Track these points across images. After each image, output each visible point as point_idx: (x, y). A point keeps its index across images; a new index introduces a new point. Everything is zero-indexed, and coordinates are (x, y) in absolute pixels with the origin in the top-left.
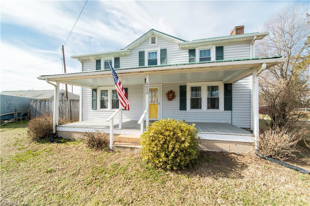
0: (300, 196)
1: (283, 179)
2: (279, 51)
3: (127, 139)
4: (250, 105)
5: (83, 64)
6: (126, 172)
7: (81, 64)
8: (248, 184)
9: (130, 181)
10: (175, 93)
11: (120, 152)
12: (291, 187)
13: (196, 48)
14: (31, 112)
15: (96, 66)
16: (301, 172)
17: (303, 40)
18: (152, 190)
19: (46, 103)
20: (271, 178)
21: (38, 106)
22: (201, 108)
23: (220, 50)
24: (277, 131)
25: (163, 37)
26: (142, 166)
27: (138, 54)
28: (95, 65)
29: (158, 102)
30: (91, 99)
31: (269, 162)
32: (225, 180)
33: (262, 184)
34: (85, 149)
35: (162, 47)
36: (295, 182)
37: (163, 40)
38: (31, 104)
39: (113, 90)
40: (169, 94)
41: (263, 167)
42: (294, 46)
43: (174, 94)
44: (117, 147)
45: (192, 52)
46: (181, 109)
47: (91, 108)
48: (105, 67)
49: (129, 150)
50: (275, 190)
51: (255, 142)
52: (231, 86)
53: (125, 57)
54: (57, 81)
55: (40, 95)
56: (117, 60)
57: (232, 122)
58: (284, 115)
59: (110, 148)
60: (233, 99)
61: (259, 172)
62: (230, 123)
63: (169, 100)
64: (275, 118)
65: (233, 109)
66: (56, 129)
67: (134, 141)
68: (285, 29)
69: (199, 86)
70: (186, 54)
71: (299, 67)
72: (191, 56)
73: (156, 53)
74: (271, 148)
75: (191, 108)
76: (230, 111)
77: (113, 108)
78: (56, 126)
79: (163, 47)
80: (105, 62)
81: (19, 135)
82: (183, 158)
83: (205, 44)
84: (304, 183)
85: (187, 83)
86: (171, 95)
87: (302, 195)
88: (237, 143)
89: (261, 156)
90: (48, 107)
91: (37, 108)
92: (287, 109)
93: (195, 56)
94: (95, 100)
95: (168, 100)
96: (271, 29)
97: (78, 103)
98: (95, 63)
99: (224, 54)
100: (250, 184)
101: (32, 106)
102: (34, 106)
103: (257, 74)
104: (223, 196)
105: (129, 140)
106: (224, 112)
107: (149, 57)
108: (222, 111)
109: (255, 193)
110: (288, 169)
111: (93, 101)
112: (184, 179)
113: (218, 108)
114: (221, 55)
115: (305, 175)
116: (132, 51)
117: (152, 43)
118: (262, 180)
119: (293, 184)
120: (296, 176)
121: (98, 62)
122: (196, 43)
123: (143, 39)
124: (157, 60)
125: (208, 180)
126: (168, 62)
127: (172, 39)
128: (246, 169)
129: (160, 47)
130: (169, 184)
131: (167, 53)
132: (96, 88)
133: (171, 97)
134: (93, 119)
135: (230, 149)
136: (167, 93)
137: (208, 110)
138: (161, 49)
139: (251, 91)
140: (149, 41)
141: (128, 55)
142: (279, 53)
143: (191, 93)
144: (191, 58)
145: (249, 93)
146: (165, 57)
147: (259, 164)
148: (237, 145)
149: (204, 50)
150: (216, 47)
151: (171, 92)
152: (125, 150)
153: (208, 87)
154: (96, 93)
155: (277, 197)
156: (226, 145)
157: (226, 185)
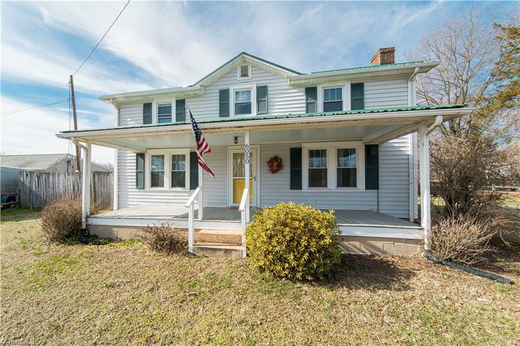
0: (501, 312)
1: (473, 291)
2: (447, 86)
3: (215, 237)
4: (409, 180)
5: (119, 111)
6: (232, 285)
7: (117, 111)
8: (423, 298)
9: (244, 296)
10: (283, 160)
11: (207, 257)
12: (486, 300)
13: (318, 86)
14: (22, 194)
15: (144, 113)
16: (498, 282)
17: (487, 68)
18: (284, 307)
19: (48, 177)
20: (455, 290)
21: (34, 184)
22: (326, 186)
23: (357, 89)
24: (459, 221)
25: (261, 65)
26: (254, 277)
27: (218, 94)
28: (142, 112)
29: (253, 176)
30: (135, 171)
31: (447, 268)
32: (388, 294)
33: (444, 297)
34: (148, 253)
35: (259, 82)
36: (491, 294)
37: (261, 71)
38: (22, 179)
39: (173, 155)
40: (272, 163)
41: (441, 275)
42: (473, 79)
43: (281, 161)
44: (202, 249)
45: (311, 92)
47: (135, 187)
48: (159, 116)
49: (222, 253)
50: (465, 305)
51: (425, 238)
52: (378, 149)
53: (196, 99)
54: (86, 141)
55: (28, 164)
56: (181, 103)
57: (379, 208)
58: (466, 196)
59: (189, 251)
60: (380, 170)
61: (435, 282)
62: (376, 211)
63: (273, 172)
64: (452, 201)
65: (380, 186)
66: (87, 221)
67: (228, 239)
68: (458, 48)
69: (322, 149)
70: (302, 96)
71: (482, 115)
72: (309, 98)
73: (249, 92)
74: (452, 247)
75: (309, 186)
76: (376, 191)
77: (173, 186)
78: (87, 217)
79: (261, 84)
80: (159, 107)
81: (19, 232)
82: (322, 262)
83: (333, 78)
84: (504, 294)
85: (302, 144)
86: (275, 164)
87: (503, 310)
88: (395, 240)
89: (435, 259)
90: (53, 185)
91: (32, 187)
93: (316, 98)
94: (142, 172)
95: (270, 172)
96: (434, 49)
97: (108, 177)
98: (142, 108)
99: (365, 96)
100: (427, 298)
101: (23, 183)
102: (27, 183)
103: (427, 132)
104: (390, 313)
105: (219, 237)
106: (364, 192)
107: (237, 98)
108: (361, 191)
109: (435, 309)
110: (479, 277)
111: (138, 174)
112: (326, 293)
113: (355, 185)
114: (360, 97)
115: (505, 285)
116: (208, 88)
117: (242, 76)
118: (442, 292)
119: (489, 297)
120: (492, 287)
121: (147, 107)
122: (318, 77)
123: (226, 69)
124: (251, 104)
125: (363, 294)
126: (270, 107)
127: (279, 70)
128: (415, 278)
129: (255, 82)
130: (306, 299)
131: (269, 93)
132: (144, 152)
133: (276, 167)
134: (137, 205)
135: (385, 249)
136: (269, 160)
137: (339, 188)
138: (257, 87)
139: (411, 158)
140: (237, 73)
141: (200, 96)
142: (447, 89)
143: (310, 161)
144: (309, 101)
145: (407, 161)
146: (265, 100)
147: (434, 271)
148: (396, 244)
149: (331, 89)
150: (351, 84)
151: (276, 158)
152: (215, 253)
153: (339, 150)
154: (143, 161)
155: (469, 314)
156: (379, 244)
157: (391, 299)
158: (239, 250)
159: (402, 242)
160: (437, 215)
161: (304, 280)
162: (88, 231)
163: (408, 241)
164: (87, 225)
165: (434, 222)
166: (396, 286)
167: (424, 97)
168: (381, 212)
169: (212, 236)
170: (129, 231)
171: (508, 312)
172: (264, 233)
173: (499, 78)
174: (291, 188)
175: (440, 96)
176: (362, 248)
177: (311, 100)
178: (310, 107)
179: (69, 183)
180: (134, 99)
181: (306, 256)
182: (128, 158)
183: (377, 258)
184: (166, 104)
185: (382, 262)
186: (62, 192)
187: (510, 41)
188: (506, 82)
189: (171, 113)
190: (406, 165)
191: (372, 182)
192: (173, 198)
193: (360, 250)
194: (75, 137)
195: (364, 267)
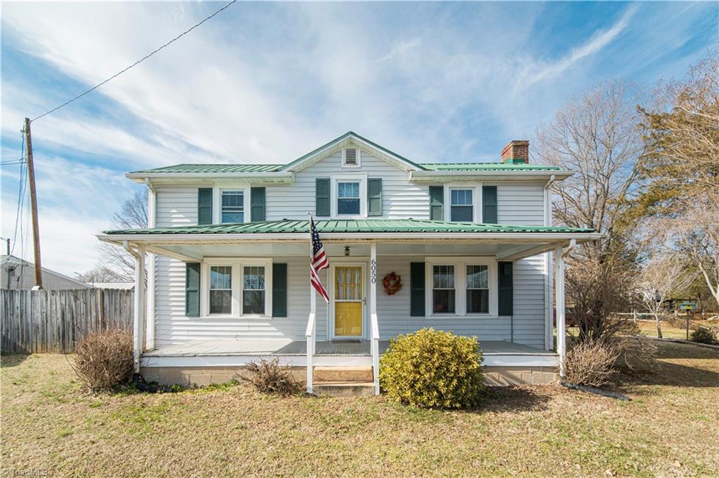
1: (599, 407)
2: (586, 181)
3: (337, 374)
4: (544, 305)
5: (156, 195)
7: (153, 196)
10: (401, 278)
11: (332, 397)
12: (608, 413)
13: (444, 185)
15: (200, 202)
16: (620, 400)
20: (585, 407)
22: (453, 311)
23: (490, 193)
24: (590, 345)
25: (374, 151)
27: (314, 185)
28: (197, 200)
29: (363, 299)
30: (184, 289)
31: (580, 392)
32: (530, 414)
33: (576, 413)
35: (371, 173)
36: (612, 408)
37: (373, 159)
39: (245, 267)
40: (388, 281)
41: (574, 398)
43: (400, 280)
44: (325, 388)
45: (436, 192)
46: (413, 314)
47: (184, 313)
48: (223, 209)
49: (350, 392)
50: (592, 417)
51: (561, 364)
52: (512, 267)
53: (280, 189)
54: (139, 246)
56: (258, 193)
57: (513, 338)
58: (599, 321)
59: (308, 392)
60: (514, 293)
62: (510, 340)
63: (389, 294)
65: (514, 312)
66: (140, 362)
68: (598, 133)
69: (450, 265)
70: (425, 196)
71: (624, 222)
72: (434, 200)
73: (357, 185)
74: (583, 371)
75: (434, 312)
76: (510, 317)
77: (245, 312)
78: (142, 356)
79: (374, 175)
80: (223, 196)
83: (462, 178)
84: (623, 408)
85: (426, 258)
86: (392, 283)
88: (532, 368)
89: (569, 385)
92: (603, 312)
93: (442, 201)
94: (196, 291)
95: (385, 293)
98: (197, 195)
99: (498, 202)
100: (562, 414)
103: (562, 254)
104: (533, 426)
105: (342, 374)
106: (497, 319)
107: (341, 193)
108: (494, 317)
109: (569, 421)
110: (605, 398)
111: (190, 293)
113: (486, 311)
114: (493, 204)
115: (625, 402)
116: (299, 175)
117: (347, 163)
118: (575, 409)
119: (611, 410)
120: (615, 403)
121: (205, 194)
122: (446, 175)
123: (328, 151)
124: (359, 201)
125: (508, 415)
126: (385, 208)
127: (396, 160)
128: (552, 401)
129: (366, 173)
130: (459, 422)
131: (384, 188)
132: (199, 261)
133: (393, 286)
134: (187, 340)
135: (523, 379)
136: (383, 278)
137: (469, 314)
138: (368, 179)
139: (546, 279)
140: (341, 157)
141: (287, 185)
142: (586, 185)
143: (434, 278)
144: (434, 204)
145: (542, 283)
146: (379, 198)
147: (568, 395)
148: (534, 372)
149: (459, 191)
150: (483, 187)
151: (393, 275)
152: (341, 393)
153: (469, 267)
154: (198, 274)
155: (594, 422)
156: (517, 374)
157: (532, 417)
158: (370, 387)
159: (539, 370)
160: (571, 343)
161: (452, 409)
162: (142, 377)
163: (545, 369)
164: (140, 368)
165: (569, 347)
166: (536, 408)
167: (559, 192)
168: (514, 342)
169: (332, 374)
170: (208, 374)
171: (623, 418)
172: (410, 362)
173: (642, 177)
174: (412, 315)
175: (579, 193)
176: (501, 380)
177: (436, 203)
178: (435, 213)
179: (54, 308)
180: (184, 180)
181: (455, 382)
182: (171, 270)
183: (515, 388)
184: (235, 192)
185: (521, 391)
186: (39, 322)
187: (654, 130)
188: (649, 181)
189: (242, 205)
190: (541, 287)
191: (506, 308)
192: (246, 329)
193: (498, 381)
194: (128, 241)
195: (505, 396)
